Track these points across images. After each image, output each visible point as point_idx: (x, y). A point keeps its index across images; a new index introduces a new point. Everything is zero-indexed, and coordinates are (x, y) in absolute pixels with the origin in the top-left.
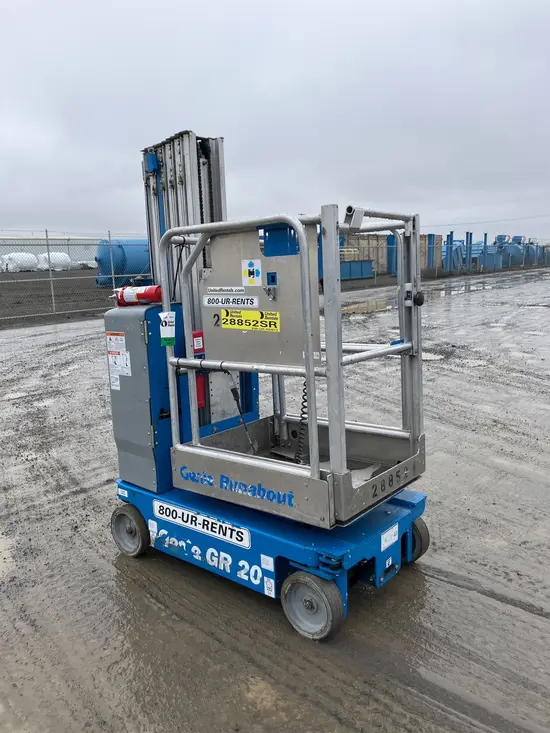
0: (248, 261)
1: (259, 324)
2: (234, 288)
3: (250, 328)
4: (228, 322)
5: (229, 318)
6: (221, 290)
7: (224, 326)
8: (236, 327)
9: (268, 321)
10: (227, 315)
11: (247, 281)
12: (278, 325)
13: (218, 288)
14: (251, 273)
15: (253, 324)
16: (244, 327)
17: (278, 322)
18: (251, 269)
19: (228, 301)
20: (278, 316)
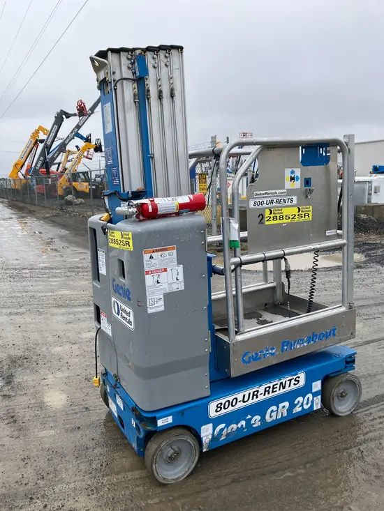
0: (291, 170)
1: (297, 216)
2: (278, 191)
3: (289, 221)
4: (271, 219)
5: (272, 216)
6: (266, 193)
7: (267, 223)
8: (278, 222)
9: (303, 213)
10: (271, 213)
11: (289, 185)
12: (310, 216)
13: (263, 192)
14: (292, 179)
15: (291, 217)
16: (284, 221)
17: (311, 213)
18: (293, 176)
19: (272, 202)
20: (311, 209)
